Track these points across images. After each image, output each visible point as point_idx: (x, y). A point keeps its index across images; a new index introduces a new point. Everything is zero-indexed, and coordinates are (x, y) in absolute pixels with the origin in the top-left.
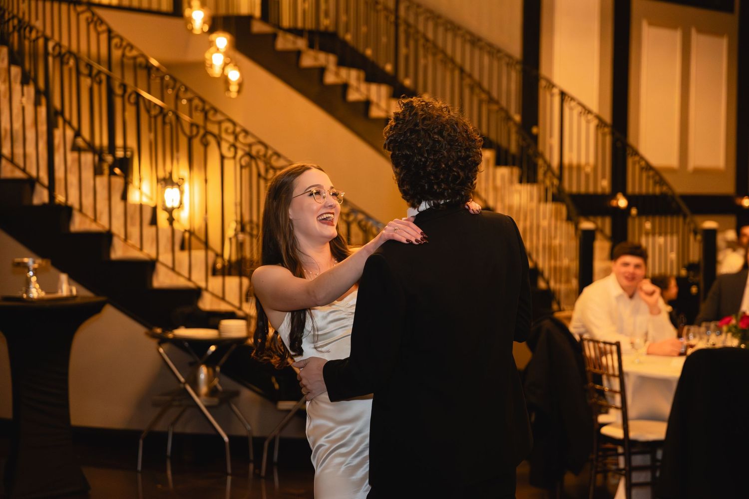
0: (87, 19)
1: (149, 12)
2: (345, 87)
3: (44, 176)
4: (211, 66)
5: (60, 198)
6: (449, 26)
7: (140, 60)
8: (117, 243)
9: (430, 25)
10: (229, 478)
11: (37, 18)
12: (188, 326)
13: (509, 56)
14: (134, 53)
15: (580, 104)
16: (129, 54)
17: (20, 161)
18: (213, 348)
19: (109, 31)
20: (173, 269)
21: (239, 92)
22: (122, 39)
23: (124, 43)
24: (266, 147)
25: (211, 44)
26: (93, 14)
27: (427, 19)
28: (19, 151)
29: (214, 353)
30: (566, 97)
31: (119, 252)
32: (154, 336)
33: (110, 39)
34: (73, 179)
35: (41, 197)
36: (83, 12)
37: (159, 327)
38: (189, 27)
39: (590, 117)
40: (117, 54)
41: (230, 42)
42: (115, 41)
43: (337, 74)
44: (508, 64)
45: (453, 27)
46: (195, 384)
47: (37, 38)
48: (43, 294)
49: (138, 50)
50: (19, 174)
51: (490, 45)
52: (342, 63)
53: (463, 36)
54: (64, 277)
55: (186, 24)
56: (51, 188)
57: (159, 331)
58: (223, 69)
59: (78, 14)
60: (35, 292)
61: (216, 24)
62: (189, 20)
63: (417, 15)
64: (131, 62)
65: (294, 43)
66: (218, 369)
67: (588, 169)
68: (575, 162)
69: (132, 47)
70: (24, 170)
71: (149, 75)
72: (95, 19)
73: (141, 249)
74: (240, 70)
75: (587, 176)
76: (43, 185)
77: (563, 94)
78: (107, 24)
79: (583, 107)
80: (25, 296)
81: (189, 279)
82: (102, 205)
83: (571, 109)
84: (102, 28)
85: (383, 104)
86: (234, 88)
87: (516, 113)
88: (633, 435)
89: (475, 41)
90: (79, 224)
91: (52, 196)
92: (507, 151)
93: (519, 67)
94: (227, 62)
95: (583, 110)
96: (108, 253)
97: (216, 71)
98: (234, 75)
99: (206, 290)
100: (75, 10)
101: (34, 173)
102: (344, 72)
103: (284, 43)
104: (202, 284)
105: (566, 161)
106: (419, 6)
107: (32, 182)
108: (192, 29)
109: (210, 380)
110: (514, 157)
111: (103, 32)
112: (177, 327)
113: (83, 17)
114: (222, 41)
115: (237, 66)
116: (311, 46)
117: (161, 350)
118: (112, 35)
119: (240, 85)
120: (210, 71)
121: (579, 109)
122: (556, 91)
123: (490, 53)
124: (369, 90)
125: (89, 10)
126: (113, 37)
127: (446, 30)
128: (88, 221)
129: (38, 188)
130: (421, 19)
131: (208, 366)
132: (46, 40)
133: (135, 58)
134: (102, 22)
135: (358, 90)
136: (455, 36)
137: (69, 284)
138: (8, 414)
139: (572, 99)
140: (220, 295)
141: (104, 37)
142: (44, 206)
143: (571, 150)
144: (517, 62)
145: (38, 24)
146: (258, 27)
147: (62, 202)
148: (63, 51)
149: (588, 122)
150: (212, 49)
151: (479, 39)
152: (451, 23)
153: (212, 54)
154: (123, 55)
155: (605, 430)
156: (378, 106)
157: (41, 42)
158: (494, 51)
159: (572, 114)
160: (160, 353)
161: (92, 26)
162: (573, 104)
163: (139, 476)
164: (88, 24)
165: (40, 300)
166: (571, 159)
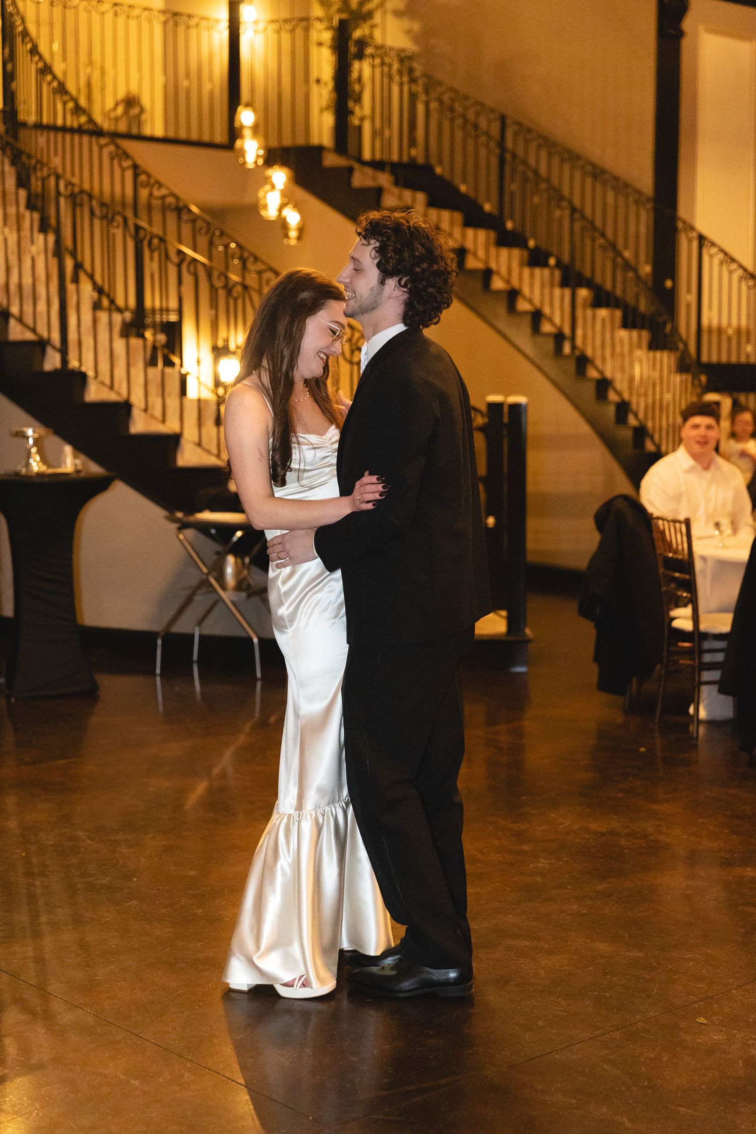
0: (111, 153)
1: (188, 143)
3: (56, 337)
4: (265, 206)
5: (74, 364)
6: (566, 155)
7: (170, 200)
8: (137, 414)
9: (544, 154)
10: (259, 684)
11: (56, 154)
12: (213, 510)
13: (639, 192)
14: (163, 192)
15: (722, 251)
16: (156, 193)
17: (29, 320)
18: (239, 534)
19: (135, 167)
20: (199, 444)
21: (299, 238)
22: (149, 176)
23: (152, 181)
25: (267, 180)
26: (118, 147)
27: (539, 147)
28: (28, 309)
29: (240, 539)
30: (706, 242)
31: (139, 425)
32: (173, 519)
33: (136, 176)
34: (88, 341)
35: (52, 361)
36: (106, 145)
37: (181, 510)
38: (241, 161)
39: (734, 266)
40: (144, 193)
41: (289, 179)
42: (143, 178)
44: (637, 202)
45: (571, 157)
46: (221, 577)
47: (49, 176)
48: (44, 468)
49: (167, 188)
50: (29, 336)
51: (617, 179)
52: (434, 202)
53: (583, 168)
54: (68, 449)
55: (237, 158)
56: (64, 351)
57: (180, 515)
58: (280, 210)
59: (101, 148)
60: (36, 465)
61: (273, 157)
62: (242, 153)
63: (527, 142)
64: (160, 202)
65: (374, 178)
66: (247, 560)
67: (730, 331)
68: (715, 323)
69: (160, 185)
70: (34, 331)
71: (179, 218)
72: (120, 152)
73: (164, 421)
74: (300, 211)
75: (729, 339)
76: (54, 347)
77: (701, 238)
78: (133, 159)
79: (726, 254)
80: (24, 471)
81: (218, 457)
82: (120, 371)
83: (711, 257)
84: (127, 163)
85: (481, 253)
86: (293, 234)
87: (647, 262)
88: (703, 627)
89: (598, 173)
90: (94, 393)
91: (65, 361)
92: (635, 310)
93: (650, 206)
94: (285, 202)
95: (726, 258)
96: (127, 427)
97: (271, 212)
98: (293, 218)
100: (98, 143)
101: (45, 335)
102: (433, 213)
103: (361, 179)
105: (705, 322)
106: (530, 130)
107: (42, 345)
108: (245, 163)
109: (237, 573)
110: (643, 316)
111: (128, 168)
112: (200, 511)
113: (106, 151)
114: (280, 176)
115: (297, 206)
116: (396, 182)
117: (181, 536)
118: (139, 171)
119: (301, 230)
120: (263, 213)
121: (721, 256)
122: (694, 235)
123: (615, 189)
124: (464, 236)
125: (113, 142)
126: (139, 174)
127: (562, 160)
128: (106, 390)
129: (50, 351)
130: (533, 146)
131: (235, 557)
132: (58, 177)
133: (163, 198)
134: (127, 156)
135: (451, 235)
136: (573, 168)
137: (75, 457)
138: (8, 611)
139: (713, 244)
141: (129, 174)
142: (55, 372)
143: (710, 308)
144: (648, 200)
145: (56, 161)
146: (331, 160)
147: (75, 368)
148: (77, 190)
149: (731, 272)
150: (268, 187)
151: (603, 172)
152: (569, 151)
153: (266, 193)
154: (151, 194)
155: (676, 624)
156: (475, 255)
157: (52, 180)
158: (621, 186)
159: (712, 263)
160: (180, 540)
161: (116, 162)
162: (714, 250)
163: (158, 679)
164: (112, 159)
165: (40, 475)
166: (710, 320)
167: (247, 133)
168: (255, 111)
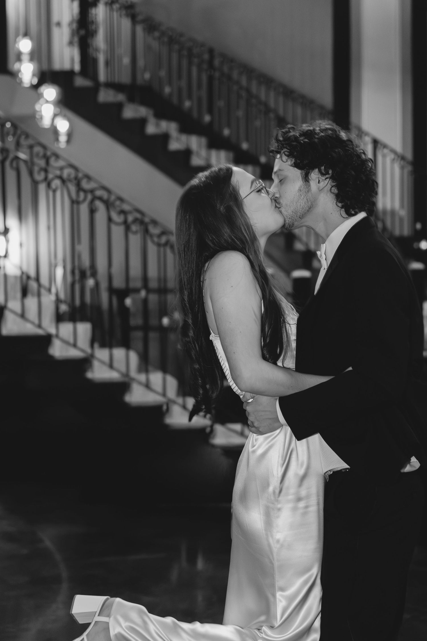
2: (165, 137)
4: (41, 118)
6: (262, 79)
13: (322, 107)
15: (393, 151)
20: (22, 316)
21: (68, 141)
24: (108, 191)
25: (40, 96)
27: (241, 73)
30: (379, 146)
39: (404, 163)
41: (58, 94)
43: (157, 125)
44: (321, 115)
45: (267, 80)
51: (303, 97)
52: (160, 115)
53: (276, 89)
58: (53, 120)
61: (44, 77)
63: (231, 68)
65: (114, 96)
67: (402, 214)
74: (69, 121)
75: (402, 219)
77: (375, 142)
81: (40, 326)
83: (384, 156)
85: (203, 154)
86: (63, 139)
89: (288, 93)
94: (56, 113)
95: (396, 157)
97: (46, 122)
98: (63, 126)
99: (57, 336)
102: (163, 123)
103: (105, 96)
104: (52, 330)
106: (232, 60)
114: (50, 92)
115: (65, 117)
116: (131, 99)
119: (70, 135)
120: (40, 122)
121: (392, 156)
122: (368, 139)
123: (303, 105)
124: (188, 141)
127: (260, 83)
135: (178, 139)
136: (268, 88)
139: (385, 146)
140: (71, 341)
144: (330, 113)
146: (80, 82)
150: (41, 101)
153: (41, 105)
156: (198, 154)
158: (307, 103)
159: (385, 161)
162: (386, 151)
166: (384, 204)
167: (25, 58)
168: (31, 39)
